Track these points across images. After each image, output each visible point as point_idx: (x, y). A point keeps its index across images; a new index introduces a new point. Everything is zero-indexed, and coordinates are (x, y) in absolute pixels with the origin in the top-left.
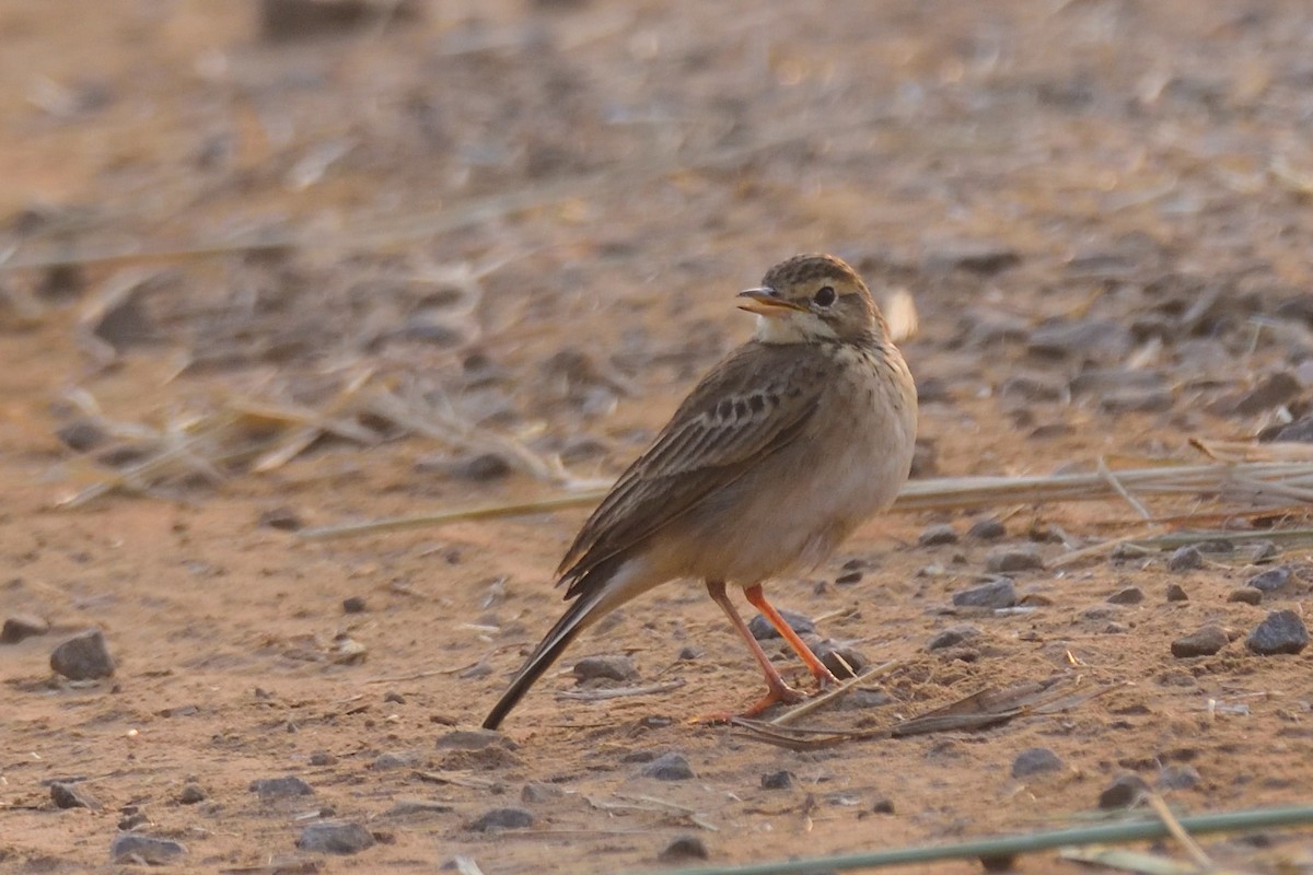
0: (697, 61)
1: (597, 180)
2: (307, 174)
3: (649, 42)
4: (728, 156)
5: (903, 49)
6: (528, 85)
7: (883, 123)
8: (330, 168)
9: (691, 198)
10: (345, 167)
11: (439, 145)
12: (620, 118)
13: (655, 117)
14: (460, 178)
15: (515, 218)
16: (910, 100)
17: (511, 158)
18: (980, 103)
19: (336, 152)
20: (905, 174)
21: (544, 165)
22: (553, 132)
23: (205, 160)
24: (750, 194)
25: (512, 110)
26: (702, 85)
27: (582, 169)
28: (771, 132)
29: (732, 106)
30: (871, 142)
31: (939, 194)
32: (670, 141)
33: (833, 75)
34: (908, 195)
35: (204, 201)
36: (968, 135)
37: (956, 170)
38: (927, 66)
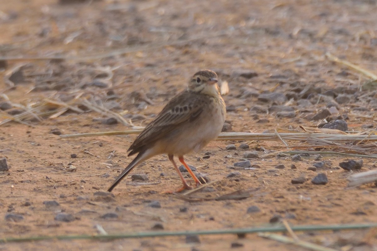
0: (175, 17)
1: (146, 47)
2: (69, 40)
3: (162, 11)
4: (182, 43)
5: (231, 17)
6: (129, 20)
7: (223, 36)
8: (75, 39)
9: (171, 53)
10: (79, 39)
11: (105, 34)
12: (154, 30)
13: (162, 30)
14: (109, 44)
15: (123, 55)
16: (231, 31)
17: (124, 39)
18: (250, 32)
19: (76, 35)
20: (228, 50)
21: (132, 42)
22: (135, 33)
23: (42, 35)
24: (186, 53)
25: (125, 26)
26: (176, 23)
27: (142, 43)
28: (193, 37)
29: (183, 29)
30: (220, 41)
31: (237, 56)
32: (166, 37)
33: (211, 23)
34: (229, 56)
35: (40, 46)
36: (246, 41)
37: (242, 50)
38: (236, 22)
